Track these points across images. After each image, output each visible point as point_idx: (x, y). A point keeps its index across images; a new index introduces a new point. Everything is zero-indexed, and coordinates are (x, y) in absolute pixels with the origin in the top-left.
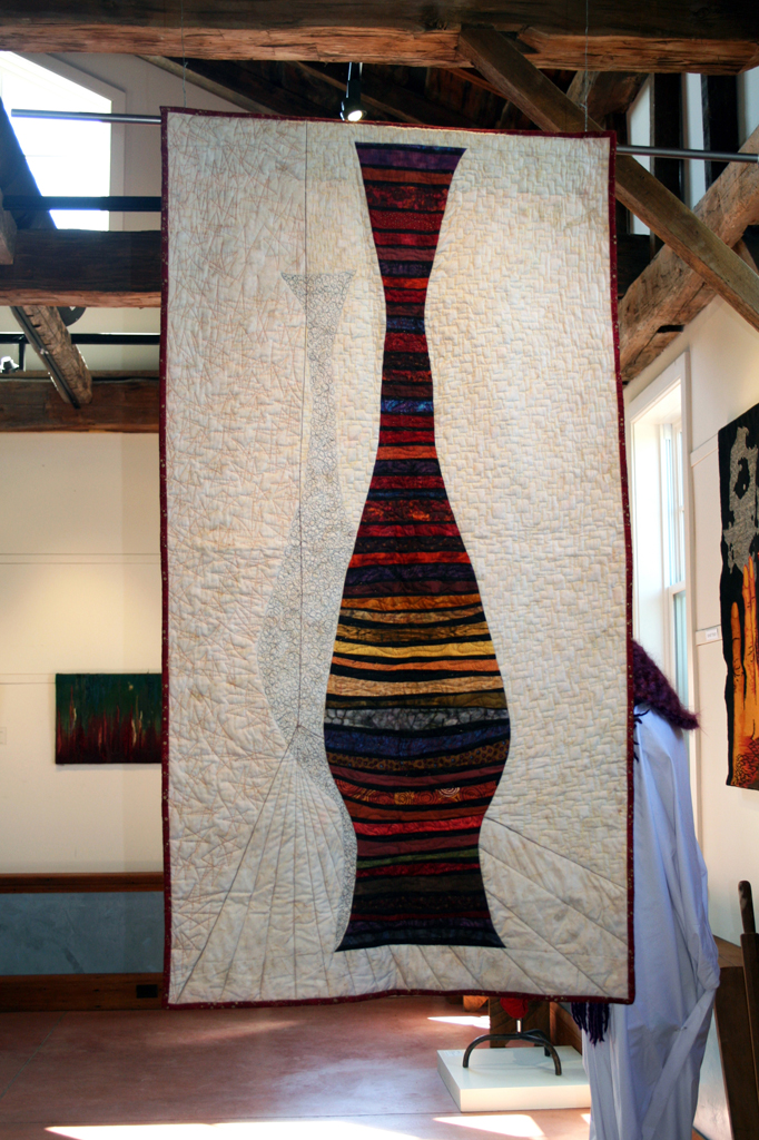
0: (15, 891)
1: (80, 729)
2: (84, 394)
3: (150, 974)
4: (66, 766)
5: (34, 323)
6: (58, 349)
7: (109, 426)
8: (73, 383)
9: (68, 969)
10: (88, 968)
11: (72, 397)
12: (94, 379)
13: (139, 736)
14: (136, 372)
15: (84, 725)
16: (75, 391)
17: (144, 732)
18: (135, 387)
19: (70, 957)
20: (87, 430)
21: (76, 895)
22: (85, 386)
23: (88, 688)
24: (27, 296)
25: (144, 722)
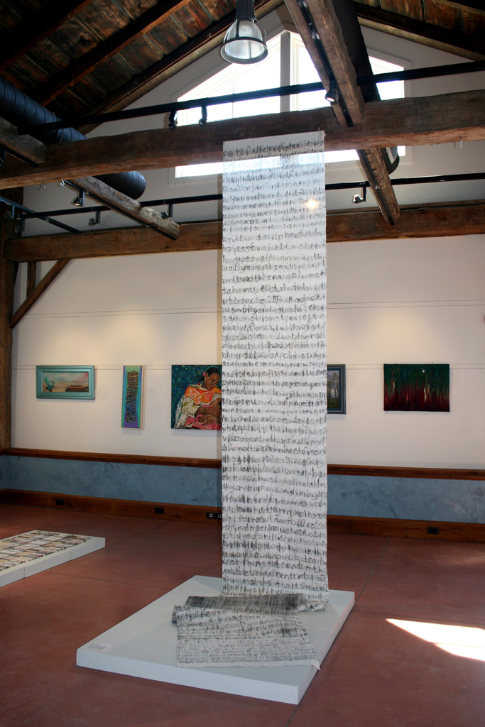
0: (364, 475)
1: (396, 393)
2: (396, 216)
3: (434, 522)
4: (390, 412)
5: (373, 168)
6: (385, 186)
7: (409, 234)
8: (391, 209)
9: (392, 516)
10: (402, 516)
11: (390, 219)
12: (401, 209)
13: (428, 397)
14: (423, 204)
15: (398, 391)
16: (392, 214)
17: (430, 395)
18: (423, 212)
19: (392, 510)
20: (397, 237)
21: (395, 478)
22: (397, 211)
23: (400, 372)
24: (371, 140)
25: (431, 390)
